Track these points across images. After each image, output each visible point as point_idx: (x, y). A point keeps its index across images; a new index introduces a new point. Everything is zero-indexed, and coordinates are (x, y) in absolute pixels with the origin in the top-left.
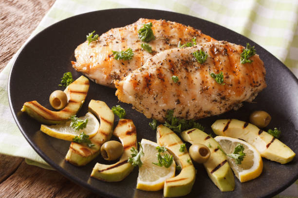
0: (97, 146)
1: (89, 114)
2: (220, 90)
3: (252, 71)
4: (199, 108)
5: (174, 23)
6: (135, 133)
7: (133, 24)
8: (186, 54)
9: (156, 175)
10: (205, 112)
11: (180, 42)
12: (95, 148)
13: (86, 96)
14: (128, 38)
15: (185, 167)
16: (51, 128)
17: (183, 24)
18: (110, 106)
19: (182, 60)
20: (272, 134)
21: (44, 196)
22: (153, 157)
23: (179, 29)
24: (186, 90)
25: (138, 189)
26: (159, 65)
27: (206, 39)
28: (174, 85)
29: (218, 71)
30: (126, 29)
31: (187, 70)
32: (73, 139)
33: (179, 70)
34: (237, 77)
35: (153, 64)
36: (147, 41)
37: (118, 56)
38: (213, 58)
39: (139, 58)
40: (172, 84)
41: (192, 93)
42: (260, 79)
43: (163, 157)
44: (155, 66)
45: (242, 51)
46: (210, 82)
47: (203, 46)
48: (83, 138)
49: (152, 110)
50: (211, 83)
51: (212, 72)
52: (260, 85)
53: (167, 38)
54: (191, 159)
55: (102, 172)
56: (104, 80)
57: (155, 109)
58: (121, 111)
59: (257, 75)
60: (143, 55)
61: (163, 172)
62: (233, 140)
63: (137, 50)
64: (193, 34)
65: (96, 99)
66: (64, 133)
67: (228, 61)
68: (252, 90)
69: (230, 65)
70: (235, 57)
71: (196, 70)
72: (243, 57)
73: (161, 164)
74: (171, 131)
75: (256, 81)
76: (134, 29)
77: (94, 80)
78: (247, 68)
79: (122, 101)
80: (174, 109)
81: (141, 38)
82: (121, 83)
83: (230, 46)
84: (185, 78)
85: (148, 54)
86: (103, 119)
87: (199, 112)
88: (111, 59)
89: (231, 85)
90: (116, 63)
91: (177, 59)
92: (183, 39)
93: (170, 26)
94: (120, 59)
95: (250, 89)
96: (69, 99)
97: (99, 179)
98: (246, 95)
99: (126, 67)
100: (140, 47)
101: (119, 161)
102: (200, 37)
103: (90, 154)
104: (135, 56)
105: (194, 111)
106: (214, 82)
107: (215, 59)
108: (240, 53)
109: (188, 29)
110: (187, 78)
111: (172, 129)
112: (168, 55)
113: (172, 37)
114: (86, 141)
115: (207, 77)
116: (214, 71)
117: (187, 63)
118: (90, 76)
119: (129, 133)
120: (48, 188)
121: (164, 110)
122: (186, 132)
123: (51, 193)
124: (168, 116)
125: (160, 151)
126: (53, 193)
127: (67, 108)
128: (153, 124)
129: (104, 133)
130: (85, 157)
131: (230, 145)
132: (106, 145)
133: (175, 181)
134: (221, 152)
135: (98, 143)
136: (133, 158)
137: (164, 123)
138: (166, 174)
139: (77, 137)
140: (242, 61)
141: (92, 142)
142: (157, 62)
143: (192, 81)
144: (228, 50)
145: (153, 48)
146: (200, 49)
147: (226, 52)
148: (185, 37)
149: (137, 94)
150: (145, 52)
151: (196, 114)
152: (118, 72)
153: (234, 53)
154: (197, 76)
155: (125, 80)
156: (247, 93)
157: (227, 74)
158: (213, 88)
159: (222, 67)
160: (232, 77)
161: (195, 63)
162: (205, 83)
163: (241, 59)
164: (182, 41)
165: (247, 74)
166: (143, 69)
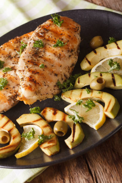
0: (52, 135)
1: (24, 127)
2: (66, 49)
3: (68, 26)
4: (67, 67)
5: (2, 46)
6: (57, 110)
8: (31, 50)
9: (96, 115)
10: (71, 67)
11: (16, 51)
12: (53, 136)
13: (11, 121)
15: (101, 96)
17: (6, 42)
18: (29, 112)
19: (33, 55)
20: (112, 42)
22: (82, 110)
23: (8, 46)
24: (53, 66)
26: (27, 69)
27: (25, 37)
28: (45, 69)
29: (54, 42)
31: (40, 57)
32: (38, 144)
33: (38, 60)
34: (66, 35)
35: (23, 72)
38: (45, 39)
39: (10, 78)
40: (44, 70)
41: (57, 64)
42: (75, 25)
43: (87, 104)
44: (25, 71)
45: (52, 21)
46: (58, 50)
47: (33, 39)
48: (42, 138)
49: (50, 92)
50: (59, 50)
51: (53, 45)
52: (78, 27)
53: (8, 56)
54: (98, 90)
55: (74, 141)
56: (8, 106)
57: (51, 90)
58: (36, 109)
59: (72, 24)
60: (9, 75)
61: (96, 110)
62: (100, 63)
63: (4, 76)
64: (16, 41)
65: (18, 118)
66: (30, 146)
67: (52, 32)
68: (78, 34)
69: (56, 33)
70: (53, 27)
71: (44, 52)
72: (57, 23)
73: (90, 108)
74: (71, 91)
75: (75, 28)
77: (3, 111)
78: (65, 26)
80: (58, 80)
82: (21, 96)
83: (44, 25)
84: (45, 61)
86: (35, 121)
87: (69, 70)
89: (68, 41)
90: (4, 92)
91: (30, 57)
92: (16, 49)
93: (2, 49)
95: (77, 34)
96: (7, 131)
98: (78, 39)
99: (10, 88)
101: (71, 129)
102: (21, 39)
103: (56, 141)
104: (7, 79)
105: (66, 71)
106: (59, 49)
107: (46, 38)
108: (52, 23)
109: (11, 42)
110: (46, 60)
112: (24, 60)
113: (10, 53)
114: (45, 138)
115: (53, 50)
116: (53, 44)
117: (36, 54)
119: (55, 114)
120: (55, 180)
121: (55, 86)
122: (77, 83)
123: (60, 180)
124: (59, 86)
125: (79, 104)
126: (60, 179)
127: (13, 135)
128: (57, 98)
129: (45, 126)
130: (56, 144)
131: (102, 67)
132: (56, 129)
133: (108, 107)
134: (104, 73)
135: (50, 133)
136: (75, 120)
137: (62, 91)
138: (99, 109)
139: (39, 141)
140: (58, 26)
141: (48, 135)
142: (24, 69)
143: (50, 59)
144: (46, 28)
145: (9, 67)
146: (33, 42)
147: (46, 30)
148: (15, 46)
149: (35, 92)
150: (9, 73)
151: (68, 72)
152: (10, 95)
153: (51, 26)
154: (48, 55)
155: (22, 93)
156: (78, 37)
157: (60, 38)
158: (63, 51)
159: (53, 38)
160: (63, 37)
161: (40, 50)
162: (55, 53)
163: (57, 25)
164: (17, 50)
165: (68, 29)
166: (22, 78)
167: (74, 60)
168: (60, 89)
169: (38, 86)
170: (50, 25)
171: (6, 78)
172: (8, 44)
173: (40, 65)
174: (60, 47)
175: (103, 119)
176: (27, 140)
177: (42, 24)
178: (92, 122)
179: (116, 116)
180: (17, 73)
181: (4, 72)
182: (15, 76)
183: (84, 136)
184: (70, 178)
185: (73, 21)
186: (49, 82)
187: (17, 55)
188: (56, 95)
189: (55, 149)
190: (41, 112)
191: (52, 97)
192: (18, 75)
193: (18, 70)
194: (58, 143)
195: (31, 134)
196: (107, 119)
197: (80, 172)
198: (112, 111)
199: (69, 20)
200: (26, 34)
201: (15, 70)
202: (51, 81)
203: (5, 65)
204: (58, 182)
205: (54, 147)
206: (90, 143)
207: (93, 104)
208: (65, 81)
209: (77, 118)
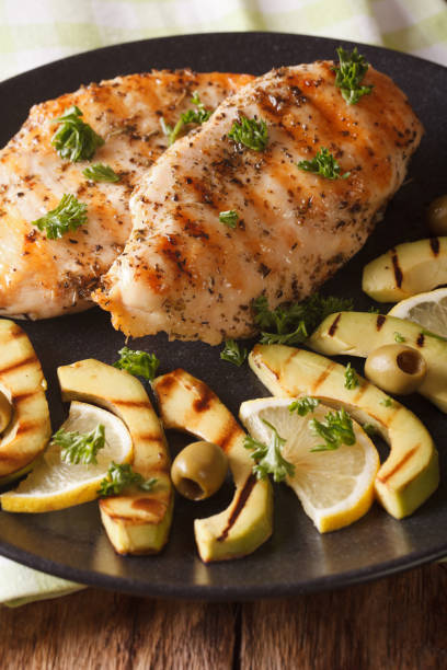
0: (161, 479)
1: (76, 407)
2: (339, 192)
3: (382, 112)
4: (315, 260)
5: (118, 80)
6: (213, 397)
7: (24, 130)
8: (213, 144)
9: (342, 477)
10: (329, 263)
11: (162, 120)
12: (161, 487)
13: (40, 367)
14: (36, 170)
15: (390, 420)
16: (27, 491)
17: (139, 72)
18: (110, 359)
19: (214, 164)
21: (107, 665)
22: (301, 438)
23: (140, 89)
25: (326, 534)
26: (172, 205)
27: (215, 83)
28: (234, 234)
29: (310, 149)
30: (13, 150)
31: (236, 182)
32: (99, 492)
33: (223, 191)
34: (359, 142)
35: (156, 209)
36: (88, 155)
37: (53, 230)
38: (281, 125)
39: (101, 208)
40: (229, 235)
41: (283, 233)
42: (408, 120)
43: (326, 425)
44: (162, 211)
45: (333, 73)
46: (308, 184)
47: (238, 104)
48: (123, 477)
49: (217, 322)
50: (312, 187)
51: (301, 159)
52: (415, 134)
53: (128, 126)
54: (387, 393)
55: (227, 539)
56: (52, 304)
57: (223, 316)
58: (143, 361)
59: (398, 113)
60: (103, 195)
61: (351, 460)
63: (81, 191)
64: (178, 86)
65: (67, 362)
66: (66, 486)
67: (317, 113)
68: (404, 157)
69: (327, 119)
70: (326, 95)
71: (258, 170)
72: (347, 88)
73: (333, 444)
74: (291, 350)
75: (403, 132)
76: (35, 142)
77: (26, 315)
78: (369, 110)
79: (135, 336)
80: (265, 291)
81: (69, 155)
82: (112, 293)
83: (299, 75)
84: (246, 204)
85: (113, 188)
86: (120, 403)
87: (318, 270)
88: (38, 243)
89: (359, 168)
90: (57, 248)
91: (200, 167)
92: (164, 110)
93: (115, 92)
94: (62, 234)
95: (400, 157)
96: (9, 397)
97: (228, 558)
98: (398, 174)
99: (85, 244)
100: (84, 180)
101: (235, 488)
102: (197, 84)
103: (164, 508)
104: (89, 208)
105: (306, 272)
106: (316, 181)
107: (285, 123)
108: (331, 79)
109: (159, 79)
110: (251, 201)
111: (286, 344)
112: (176, 167)
113: (137, 117)
114: (130, 482)
115: (293, 177)
116: (302, 154)
117: (226, 164)
118: (12, 309)
119: (201, 406)
120: (101, 641)
121: (244, 308)
122: (325, 334)
123: (119, 650)
124: (258, 317)
125: (302, 410)
126: (122, 647)
127: (23, 419)
128: (230, 353)
129: (149, 438)
130: (160, 522)
131: (437, 311)
132: (182, 465)
133: (398, 468)
134: (434, 340)
135: (154, 469)
136: (262, 463)
137: (259, 337)
138: (361, 461)
139: (105, 482)
140: (348, 99)
141: (145, 475)
142: (161, 199)
143: (266, 205)
144: (300, 86)
145: (114, 168)
146: (236, 117)
147: (300, 94)
148: (166, 102)
149: (167, 300)
150: (103, 187)
151: (312, 277)
152: (75, 268)
153: (319, 88)
154: (269, 187)
155: (120, 282)
156: (399, 167)
157: (333, 146)
158: (323, 196)
159: (312, 135)
160: (348, 148)
161: (247, 157)
162: (295, 193)
163: (344, 96)
164: (166, 116)
165: (376, 124)
166: (142, 232)
167: (349, 242)
168: (256, 326)
169: (184, 283)
170: (321, 82)
171: (87, 202)
172: (144, 81)
173: (225, 214)
174: (322, 177)
175: (361, 503)
176: (68, 460)
177: (293, 65)
178: (317, 498)
179: (409, 513)
180: (134, 202)
181: (90, 178)
182: (121, 210)
183: (269, 534)
184: (157, 660)
185: (407, 103)
186: (229, 285)
187: (158, 134)
188: (235, 341)
189: (148, 539)
190: (157, 376)
191: (219, 341)
192: (133, 212)
193: (139, 193)
194: (168, 521)
195: (89, 447)
196: (376, 507)
197: (200, 653)
198: (405, 492)
199: (395, 94)
200: (221, 75)
201: (130, 189)
202: (237, 285)
203: (103, 154)
204: (109, 654)
205: (149, 527)
206: (279, 574)
207: (347, 435)
208: (288, 305)
209: (270, 460)
